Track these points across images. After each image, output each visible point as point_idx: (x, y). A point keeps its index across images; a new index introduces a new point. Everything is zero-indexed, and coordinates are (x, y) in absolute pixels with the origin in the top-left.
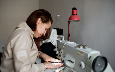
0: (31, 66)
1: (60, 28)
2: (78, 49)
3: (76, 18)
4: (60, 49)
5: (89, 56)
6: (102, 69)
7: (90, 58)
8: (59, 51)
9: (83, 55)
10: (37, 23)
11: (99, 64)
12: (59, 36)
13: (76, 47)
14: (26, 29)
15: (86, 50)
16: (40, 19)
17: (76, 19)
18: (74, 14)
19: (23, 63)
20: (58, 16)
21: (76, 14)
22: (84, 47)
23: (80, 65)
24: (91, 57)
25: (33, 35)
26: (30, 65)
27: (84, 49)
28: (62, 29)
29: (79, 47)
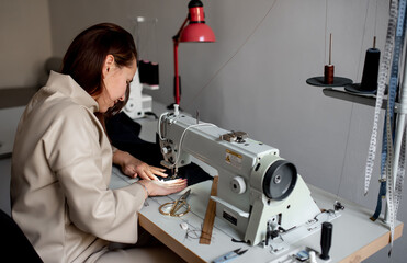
0: (115, 195)
1: (146, 61)
2: (225, 144)
3: (201, 35)
4: (171, 142)
5: (254, 164)
6: (284, 192)
7: (257, 169)
8: (168, 147)
9: (239, 160)
10: (104, 71)
11: (277, 180)
12: (147, 87)
13: (220, 139)
14: (72, 96)
15: (246, 148)
16: (109, 58)
17: (202, 39)
18: (196, 22)
19: (96, 192)
20: (140, 19)
21: (203, 22)
22: (240, 140)
23: (235, 186)
24: (259, 165)
25: (95, 107)
26: (112, 194)
27: (241, 145)
28: (154, 63)
29: (226, 138)
